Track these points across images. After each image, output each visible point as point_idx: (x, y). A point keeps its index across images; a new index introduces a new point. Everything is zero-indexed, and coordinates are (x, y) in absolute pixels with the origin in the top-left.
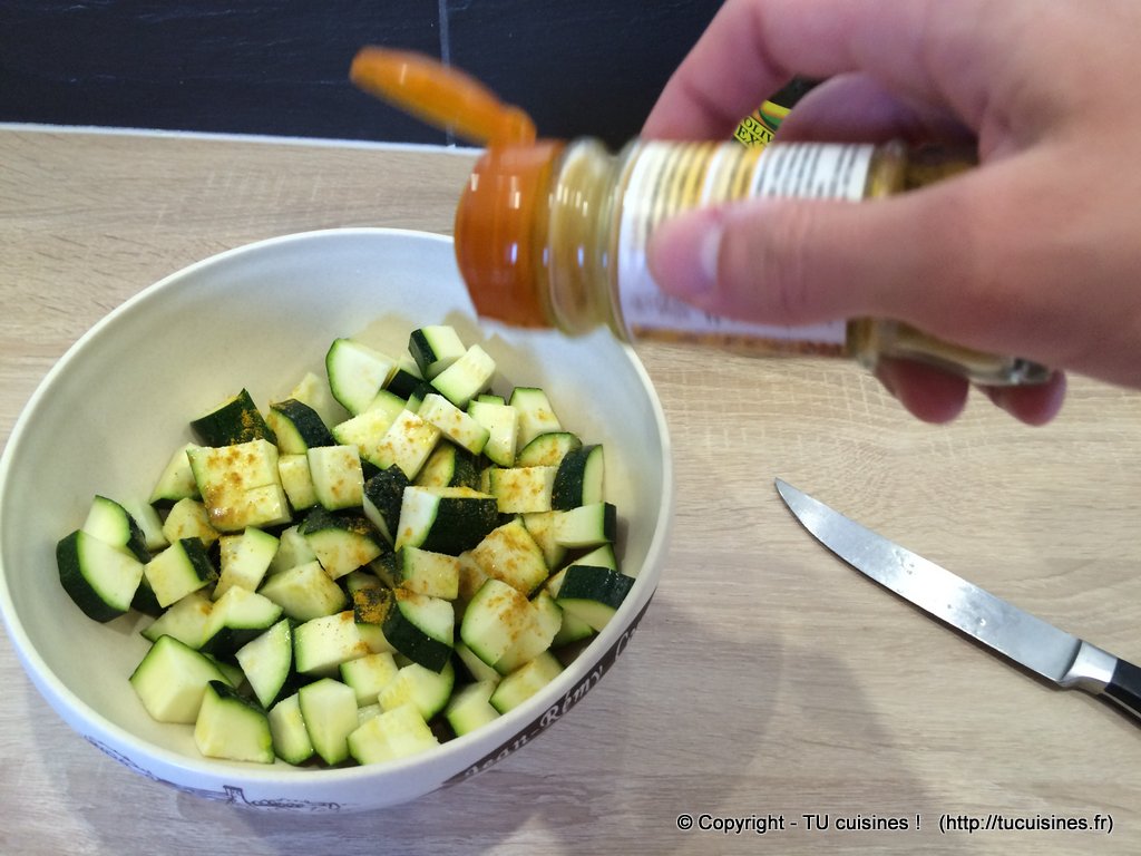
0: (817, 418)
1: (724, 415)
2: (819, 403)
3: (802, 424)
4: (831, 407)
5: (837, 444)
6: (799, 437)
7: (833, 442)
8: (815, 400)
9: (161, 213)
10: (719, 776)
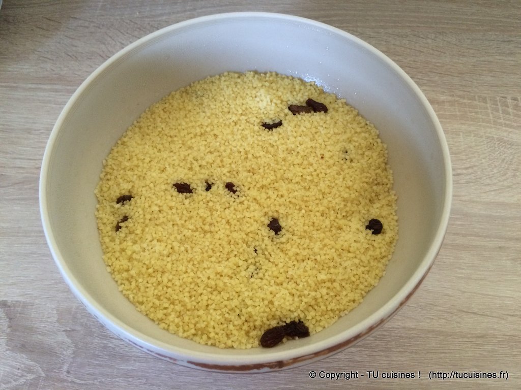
0: (472, 123)
2: (473, 114)
3: (463, 126)
4: (480, 116)
5: (484, 139)
6: (461, 133)
7: (481, 137)
8: (471, 112)
10: (414, 329)
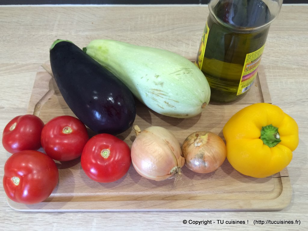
1: (283, 78)
9: (129, 28)
